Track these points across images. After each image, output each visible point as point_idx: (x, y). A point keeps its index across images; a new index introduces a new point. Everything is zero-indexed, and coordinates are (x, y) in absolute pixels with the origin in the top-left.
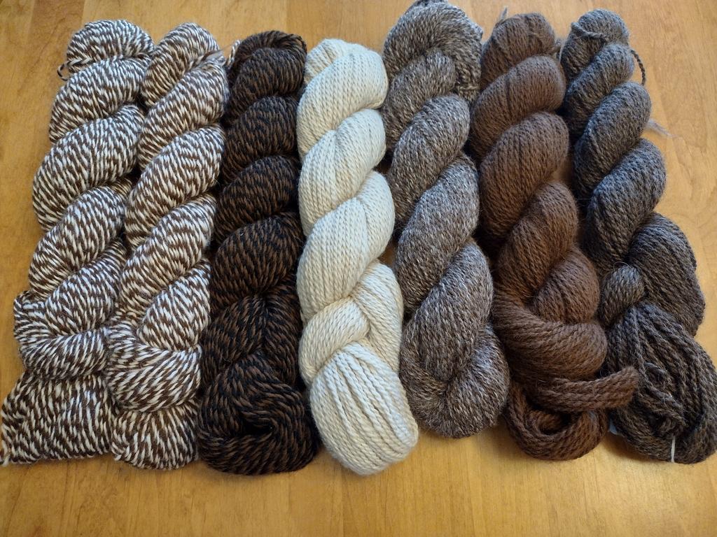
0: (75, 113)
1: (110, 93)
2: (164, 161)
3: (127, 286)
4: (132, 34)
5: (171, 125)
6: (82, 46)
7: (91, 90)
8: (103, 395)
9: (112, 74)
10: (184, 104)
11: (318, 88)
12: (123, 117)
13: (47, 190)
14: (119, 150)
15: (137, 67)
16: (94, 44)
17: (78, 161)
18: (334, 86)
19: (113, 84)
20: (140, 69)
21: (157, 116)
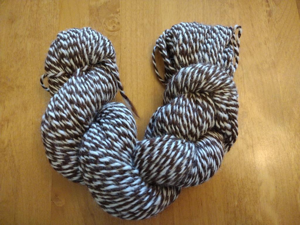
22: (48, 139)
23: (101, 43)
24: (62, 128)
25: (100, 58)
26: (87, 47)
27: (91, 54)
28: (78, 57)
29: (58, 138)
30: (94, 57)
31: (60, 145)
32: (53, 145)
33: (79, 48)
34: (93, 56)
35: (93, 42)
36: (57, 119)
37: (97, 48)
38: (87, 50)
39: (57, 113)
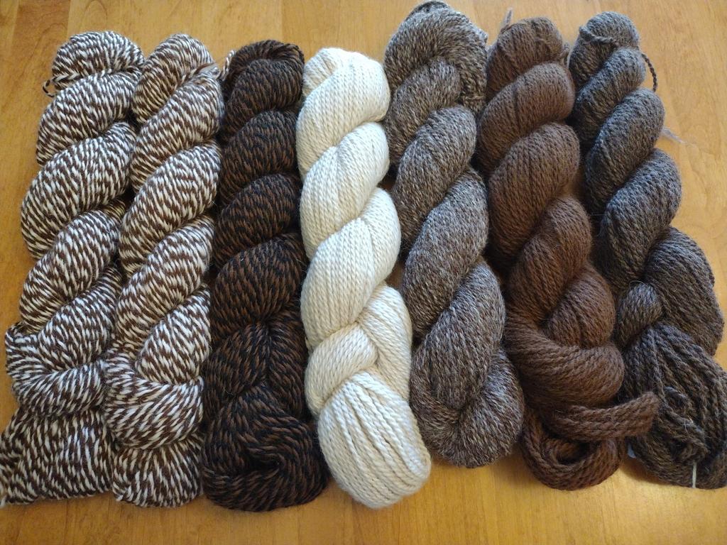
0: (63, 133)
1: (99, 111)
2: (159, 183)
3: (123, 317)
4: (120, 47)
5: (165, 145)
6: (68, 61)
7: (78, 108)
8: (102, 431)
9: (101, 90)
10: (178, 121)
11: (317, 102)
12: (114, 135)
13: (36, 216)
14: (110, 172)
15: (127, 81)
16: (81, 58)
17: (67, 185)
18: (334, 100)
19: (102, 101)
20: (129, 83)
21: (149, 135)
22: (46, 129)
23: (128, 48)
24: (66, 122)
25: (124, 65)
26: (109, 50)
27: (114, 58)
28: (98, 60)
29: (57, 132)
30: (117, 62)
31: (56, 140)
32: (49, 136)
33: (99, 50)
34: (116, 60)
35: (117, 46)
36: (65, 111)
37: (122, 53)
38: (110, 54)
39: (66, 106)
